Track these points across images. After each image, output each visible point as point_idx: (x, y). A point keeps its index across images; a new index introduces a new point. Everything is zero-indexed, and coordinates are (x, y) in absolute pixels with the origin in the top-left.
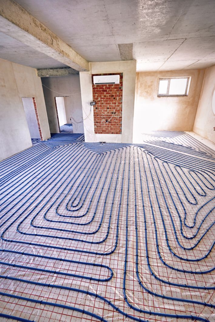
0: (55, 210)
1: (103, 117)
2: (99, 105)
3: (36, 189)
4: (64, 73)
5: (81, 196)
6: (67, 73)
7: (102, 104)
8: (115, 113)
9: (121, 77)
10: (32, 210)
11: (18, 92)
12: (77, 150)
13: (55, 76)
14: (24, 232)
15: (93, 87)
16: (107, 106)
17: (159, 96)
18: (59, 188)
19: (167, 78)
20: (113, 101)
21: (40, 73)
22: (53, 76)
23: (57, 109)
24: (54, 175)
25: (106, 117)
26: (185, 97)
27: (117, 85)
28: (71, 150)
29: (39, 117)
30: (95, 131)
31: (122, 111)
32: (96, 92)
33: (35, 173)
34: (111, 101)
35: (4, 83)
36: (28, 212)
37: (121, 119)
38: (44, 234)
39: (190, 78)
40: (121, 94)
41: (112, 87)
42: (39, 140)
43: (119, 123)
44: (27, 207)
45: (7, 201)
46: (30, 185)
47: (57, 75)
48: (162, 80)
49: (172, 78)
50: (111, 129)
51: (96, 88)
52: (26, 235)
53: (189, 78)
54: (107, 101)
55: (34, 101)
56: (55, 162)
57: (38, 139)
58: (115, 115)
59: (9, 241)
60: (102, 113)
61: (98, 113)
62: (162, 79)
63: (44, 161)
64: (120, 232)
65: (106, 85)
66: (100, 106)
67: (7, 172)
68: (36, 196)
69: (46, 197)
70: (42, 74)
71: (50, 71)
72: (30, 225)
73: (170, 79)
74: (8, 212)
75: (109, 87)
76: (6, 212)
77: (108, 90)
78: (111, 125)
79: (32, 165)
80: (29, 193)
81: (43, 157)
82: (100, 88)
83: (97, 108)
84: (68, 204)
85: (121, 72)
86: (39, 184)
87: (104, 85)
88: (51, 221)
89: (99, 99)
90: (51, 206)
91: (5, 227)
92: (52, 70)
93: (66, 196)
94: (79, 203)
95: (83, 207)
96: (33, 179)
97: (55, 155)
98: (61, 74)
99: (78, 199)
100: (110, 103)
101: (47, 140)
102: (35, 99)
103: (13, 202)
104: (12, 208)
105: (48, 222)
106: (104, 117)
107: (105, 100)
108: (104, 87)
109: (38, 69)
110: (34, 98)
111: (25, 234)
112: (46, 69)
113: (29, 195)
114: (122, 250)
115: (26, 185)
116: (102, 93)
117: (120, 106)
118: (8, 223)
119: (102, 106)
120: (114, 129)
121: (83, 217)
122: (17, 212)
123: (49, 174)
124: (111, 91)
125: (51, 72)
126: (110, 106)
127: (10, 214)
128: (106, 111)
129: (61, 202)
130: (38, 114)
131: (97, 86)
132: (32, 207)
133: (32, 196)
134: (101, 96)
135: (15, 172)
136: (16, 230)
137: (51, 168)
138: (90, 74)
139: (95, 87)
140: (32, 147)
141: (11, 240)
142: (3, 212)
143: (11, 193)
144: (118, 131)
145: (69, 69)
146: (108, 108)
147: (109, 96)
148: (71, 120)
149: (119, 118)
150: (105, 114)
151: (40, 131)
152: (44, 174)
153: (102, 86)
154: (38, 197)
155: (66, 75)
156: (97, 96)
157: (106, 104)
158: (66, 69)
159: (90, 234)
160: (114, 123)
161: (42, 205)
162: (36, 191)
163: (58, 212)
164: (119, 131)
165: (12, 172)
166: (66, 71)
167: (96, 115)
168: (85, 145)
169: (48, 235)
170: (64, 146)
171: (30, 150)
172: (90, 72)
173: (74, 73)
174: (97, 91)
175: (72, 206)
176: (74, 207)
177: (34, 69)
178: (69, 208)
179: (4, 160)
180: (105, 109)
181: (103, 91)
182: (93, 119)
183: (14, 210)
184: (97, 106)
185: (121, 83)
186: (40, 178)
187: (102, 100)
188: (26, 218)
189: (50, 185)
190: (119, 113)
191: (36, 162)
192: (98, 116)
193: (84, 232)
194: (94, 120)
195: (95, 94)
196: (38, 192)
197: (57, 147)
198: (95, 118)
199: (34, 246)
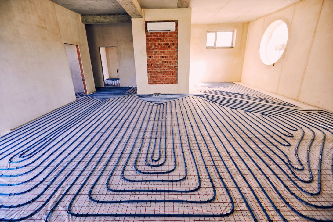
0: (134, 167)
1: (157, 66)
2: (153, 53)
3: (98, 145)
4: (113, 19)
5: (158, 148)
6: (115, 20)
7: (157, 52)
8: (170, 62)
9: (177, 25)
10: (102, 170)
11: (61, 36)
12: (132, 102)
13: (102, 23)
14: (101, 200)
15: (146, 34)
16: (162, 54)
17: (208, 48)
18: (128, 141)
19: (214, 31)
20: (168, 50)
21: (85, 19)
22: (100, 23)
23: (102, 60)
24: (115, 128)
25: (160, 66)
26: (232, 49)
27: (172, 33)
28: (125, 101)
29: (83, 68)
30: (148, 81)
31: (177, 59)
32: (149, 40)
33: (90, 128)
34: (166, 50)
35: (45, 24)
36: (97, 173)
37: (177, 68)
38: (131, 199)
39: (236, 31)
40: (176, 42)
41: (167, 35)
42: (82, 94)
43: (175, 72)
44: (94, 167)
45: (63, 163)
46: (89, 141)
47: (104, 22)
48: (209, 33)
49: (219, 31)
50: (166, 79)
51: (150, 36)
52: (106, 204)
53: (234, 31)
54: (162, 49)
55: (78, 49)
56: (110, 114)
57: (80, 93)
58: (170, 64)
59: (82, 215)
60: (157, 62)
61: (152, 62)
62: (210, 31)
63: (97, 115)
64: (227, 185)
65: (161, 32)
66: (154, 55)
67: (52, 128)
68: (101, 153)
69: (115, 152)
70: (88, 20)
71: (96, 18)
72: (106, 190)
73: (217, 31)
74: (69, 175)
75: (164, 35)
76: (66, 177)
77: (162, 38)
78: (166, 75)
79: (82, 119)
80: (90, 150)
81: (94, 110)
82: (154, 36)
83: (150, 57)
84: (146, 158)
85: (176, 20)
86: (99, 139)
87: (159, 33)
88: (134, 181)
89: (153, 47)
90: (127, 163)
91: (70, 196)
92: (99, 17)
93: (140, 150)
94: (160, 156)
95: (167, 160)
96: (90, 134)
97: (108, 108)
98: (109, 21)
99: (157, 151)
100: (165, 51)
101: (92, 94)
102: (79, 47)
103: (72, 163)
104: (73, 170)
105: (129, 182)
106: (159, 66)
107: (159, 48)
108: (158, 35)
109: (83, 15)
110: (77, 46)
111: (103, 202)
112: (92, 15)
113: (92, 153)
114: (243, 206)
115: (83, 141)
116: (156, 41)
117: (176, 55)
118: (74, 191)
119: (156, 55)
120: (169, 79)
121: (173, 172)
122: (82, 175)
123: (109, 128)
124: (166, 39)
125: (98, 18)
126: (165, 54)
127: (72, 178)
128: (161, 60)
129: (137, 157)
130: (82, 64)
131: (151, 33)
132: (100, 167)
133: (95, 154)
134: (155, 44)
135: (62, 128)
136: (88, 199)
137: (109, 121)
138: (143, 20)
139: (149, 34)
140: (77, 101)
141: (85, 213)
142: (61, 177)
143: (65, 152)
144: (173, 81)
145: (118, 16)
146: (163, 57)
147: (164, 44)
148: (117, 72)
149: (175, 67)
150: (160, 63)
151: (84, 83)
152: (103, 128)
153: (156, 34)
154: (104, 153)
155: (114, 22)
156: (151, 44)
157: (161, 52)
158: (115, 16)
159: (192, 191)
160: (170, 73)
161: (113, 162)
162: (99, 147)
163: (139, 169)
164: (175, 81)
165: (58, 128)
166: (115, 18)
167: (149, 64)
168: (138, 97)
169: (137, 199)
170: (115, 98)
171: (75, 103)
172: (143, 18)
173: (124, 20)
174: (151, 39)
175: (153, 160)
176: (156, 161)
177: (78, 14)
178: (151, 163)
179: (43, 115)
180: (160, 58)
181: (157, 39)
182: (147, 68)
183: (76, 172)
184: (151, 55)
185: (177, 30)
186: (99, 132)
187: (157, 48)
188: (97, 181)
189: (114, 138)
190: (174, 62)
191: (87, 115)
192: (152, 65)
193: (183, 189)
194: (148, 70)
195: (149, 42)
196: (101, 148)
197: (107, 100)
198: (148, 67)
199: (123, 217)
